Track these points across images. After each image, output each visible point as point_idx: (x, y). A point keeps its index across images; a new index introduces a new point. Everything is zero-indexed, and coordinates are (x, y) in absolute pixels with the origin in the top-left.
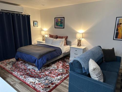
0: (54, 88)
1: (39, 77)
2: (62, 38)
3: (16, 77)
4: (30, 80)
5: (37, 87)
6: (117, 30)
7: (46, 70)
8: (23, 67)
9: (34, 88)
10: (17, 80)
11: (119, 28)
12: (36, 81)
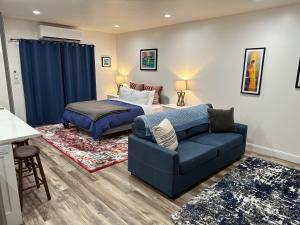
0: (111, 165)
1: (93, 150)
2: (151, 89)
3: (57, 148)
4: (76, 153)
5: (84, 162)
6: (248, 73)
7: (108, 142)
8: (72, 136)
9: (80, 163)
10: (56, 151)
11: (250, 70)
12: (87, 155)
